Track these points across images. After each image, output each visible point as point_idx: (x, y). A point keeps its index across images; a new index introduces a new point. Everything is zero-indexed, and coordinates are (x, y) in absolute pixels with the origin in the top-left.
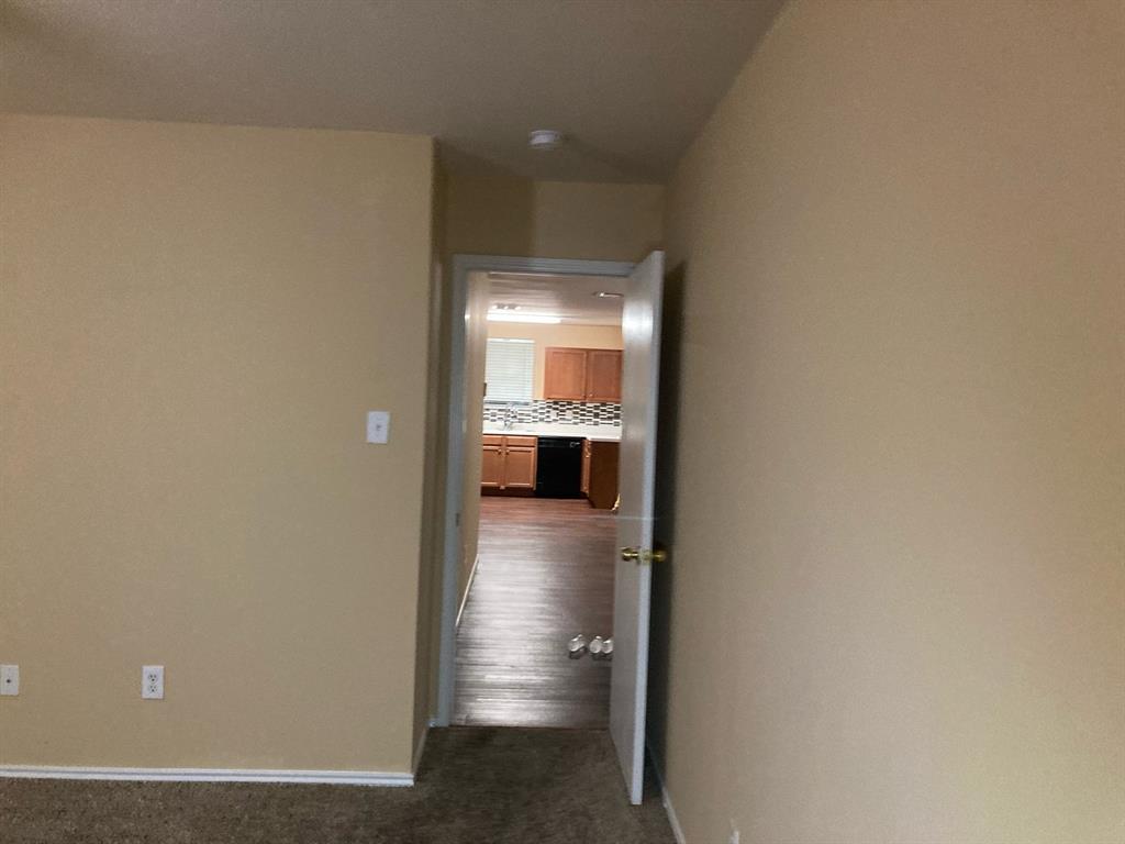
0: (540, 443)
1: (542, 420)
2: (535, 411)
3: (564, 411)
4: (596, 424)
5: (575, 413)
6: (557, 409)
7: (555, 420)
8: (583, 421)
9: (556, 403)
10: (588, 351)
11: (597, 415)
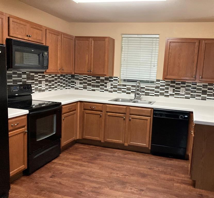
0: (154, 114)
1: (162, 94)
2: (157, 87)
3: (179, 88)
4: (204, 99)
5: (187, 90)
6: (173, 87)
7: (171, 95)
8: (193, 97)
9: (173, 82)
10: (200, 40)
11: (204, 92)
